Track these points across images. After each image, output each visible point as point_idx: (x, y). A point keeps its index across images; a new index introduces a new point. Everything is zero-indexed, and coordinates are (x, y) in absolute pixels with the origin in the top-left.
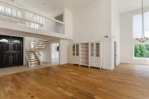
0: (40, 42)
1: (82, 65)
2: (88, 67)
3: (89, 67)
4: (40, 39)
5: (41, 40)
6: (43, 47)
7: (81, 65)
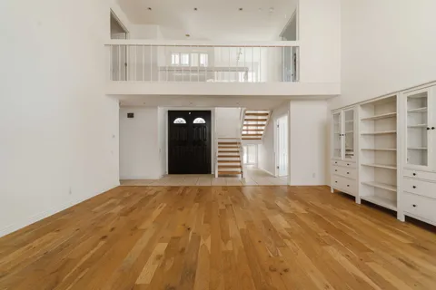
0: (247, 117)
1: (367, 199)
2: (394, 214)
3: (401, 218)
4: (244, 109)
5: (247, 112)
6: (262, 132)
7: (363, 202)
